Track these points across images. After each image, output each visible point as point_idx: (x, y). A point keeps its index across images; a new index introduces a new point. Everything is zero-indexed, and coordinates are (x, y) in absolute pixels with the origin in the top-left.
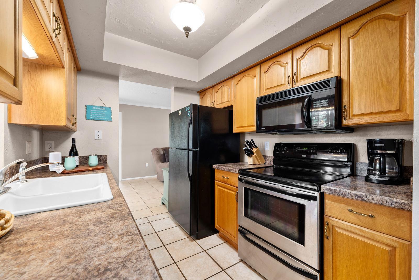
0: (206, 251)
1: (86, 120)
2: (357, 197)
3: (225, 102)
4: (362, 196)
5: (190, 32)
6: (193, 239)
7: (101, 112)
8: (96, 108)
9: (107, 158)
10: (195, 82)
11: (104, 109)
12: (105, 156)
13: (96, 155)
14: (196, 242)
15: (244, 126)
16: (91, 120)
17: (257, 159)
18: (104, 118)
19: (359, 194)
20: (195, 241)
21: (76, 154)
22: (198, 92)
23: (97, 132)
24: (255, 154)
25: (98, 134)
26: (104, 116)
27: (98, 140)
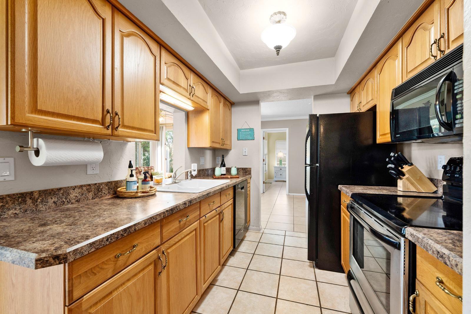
0: (318, 282)
1: (238, 140)
2: (439, 257)
3: (370, 101)
4: (444, 256)
5: (281, 50)
6: (314, 266)
7: (247, 133)
8: (243, 131)
9: (251, 170)
10: (332, 85)
11: (249, 130)
12: (250, 168)
13: (235, 167)
14: (314, 270)
15: (386, 133)
16: (241, 140)
17: (412, 184)
18: (249, 137)
19: (441, 251)
20: (314, 268)
21: (224, 166)
22: (348, 93)
23: (244, 150)
24: (407, 176)
25: (245, 151)
26: (249, 136)
27: (245, 155)
